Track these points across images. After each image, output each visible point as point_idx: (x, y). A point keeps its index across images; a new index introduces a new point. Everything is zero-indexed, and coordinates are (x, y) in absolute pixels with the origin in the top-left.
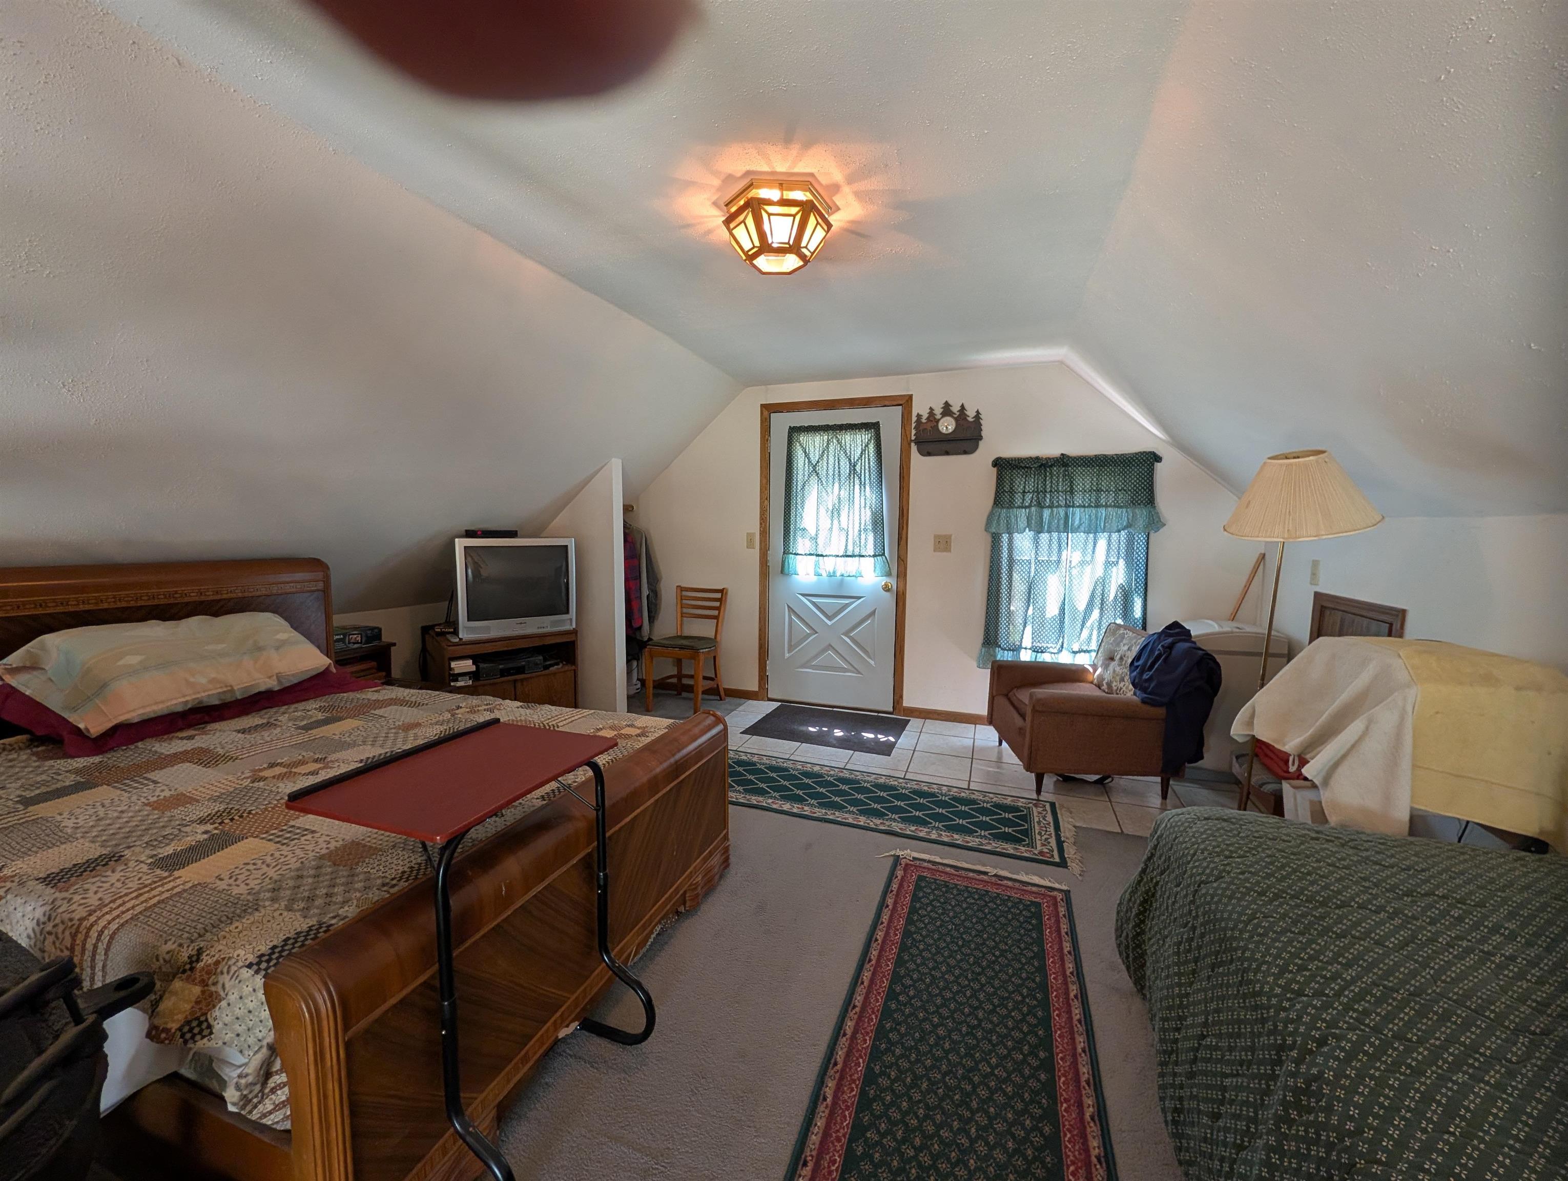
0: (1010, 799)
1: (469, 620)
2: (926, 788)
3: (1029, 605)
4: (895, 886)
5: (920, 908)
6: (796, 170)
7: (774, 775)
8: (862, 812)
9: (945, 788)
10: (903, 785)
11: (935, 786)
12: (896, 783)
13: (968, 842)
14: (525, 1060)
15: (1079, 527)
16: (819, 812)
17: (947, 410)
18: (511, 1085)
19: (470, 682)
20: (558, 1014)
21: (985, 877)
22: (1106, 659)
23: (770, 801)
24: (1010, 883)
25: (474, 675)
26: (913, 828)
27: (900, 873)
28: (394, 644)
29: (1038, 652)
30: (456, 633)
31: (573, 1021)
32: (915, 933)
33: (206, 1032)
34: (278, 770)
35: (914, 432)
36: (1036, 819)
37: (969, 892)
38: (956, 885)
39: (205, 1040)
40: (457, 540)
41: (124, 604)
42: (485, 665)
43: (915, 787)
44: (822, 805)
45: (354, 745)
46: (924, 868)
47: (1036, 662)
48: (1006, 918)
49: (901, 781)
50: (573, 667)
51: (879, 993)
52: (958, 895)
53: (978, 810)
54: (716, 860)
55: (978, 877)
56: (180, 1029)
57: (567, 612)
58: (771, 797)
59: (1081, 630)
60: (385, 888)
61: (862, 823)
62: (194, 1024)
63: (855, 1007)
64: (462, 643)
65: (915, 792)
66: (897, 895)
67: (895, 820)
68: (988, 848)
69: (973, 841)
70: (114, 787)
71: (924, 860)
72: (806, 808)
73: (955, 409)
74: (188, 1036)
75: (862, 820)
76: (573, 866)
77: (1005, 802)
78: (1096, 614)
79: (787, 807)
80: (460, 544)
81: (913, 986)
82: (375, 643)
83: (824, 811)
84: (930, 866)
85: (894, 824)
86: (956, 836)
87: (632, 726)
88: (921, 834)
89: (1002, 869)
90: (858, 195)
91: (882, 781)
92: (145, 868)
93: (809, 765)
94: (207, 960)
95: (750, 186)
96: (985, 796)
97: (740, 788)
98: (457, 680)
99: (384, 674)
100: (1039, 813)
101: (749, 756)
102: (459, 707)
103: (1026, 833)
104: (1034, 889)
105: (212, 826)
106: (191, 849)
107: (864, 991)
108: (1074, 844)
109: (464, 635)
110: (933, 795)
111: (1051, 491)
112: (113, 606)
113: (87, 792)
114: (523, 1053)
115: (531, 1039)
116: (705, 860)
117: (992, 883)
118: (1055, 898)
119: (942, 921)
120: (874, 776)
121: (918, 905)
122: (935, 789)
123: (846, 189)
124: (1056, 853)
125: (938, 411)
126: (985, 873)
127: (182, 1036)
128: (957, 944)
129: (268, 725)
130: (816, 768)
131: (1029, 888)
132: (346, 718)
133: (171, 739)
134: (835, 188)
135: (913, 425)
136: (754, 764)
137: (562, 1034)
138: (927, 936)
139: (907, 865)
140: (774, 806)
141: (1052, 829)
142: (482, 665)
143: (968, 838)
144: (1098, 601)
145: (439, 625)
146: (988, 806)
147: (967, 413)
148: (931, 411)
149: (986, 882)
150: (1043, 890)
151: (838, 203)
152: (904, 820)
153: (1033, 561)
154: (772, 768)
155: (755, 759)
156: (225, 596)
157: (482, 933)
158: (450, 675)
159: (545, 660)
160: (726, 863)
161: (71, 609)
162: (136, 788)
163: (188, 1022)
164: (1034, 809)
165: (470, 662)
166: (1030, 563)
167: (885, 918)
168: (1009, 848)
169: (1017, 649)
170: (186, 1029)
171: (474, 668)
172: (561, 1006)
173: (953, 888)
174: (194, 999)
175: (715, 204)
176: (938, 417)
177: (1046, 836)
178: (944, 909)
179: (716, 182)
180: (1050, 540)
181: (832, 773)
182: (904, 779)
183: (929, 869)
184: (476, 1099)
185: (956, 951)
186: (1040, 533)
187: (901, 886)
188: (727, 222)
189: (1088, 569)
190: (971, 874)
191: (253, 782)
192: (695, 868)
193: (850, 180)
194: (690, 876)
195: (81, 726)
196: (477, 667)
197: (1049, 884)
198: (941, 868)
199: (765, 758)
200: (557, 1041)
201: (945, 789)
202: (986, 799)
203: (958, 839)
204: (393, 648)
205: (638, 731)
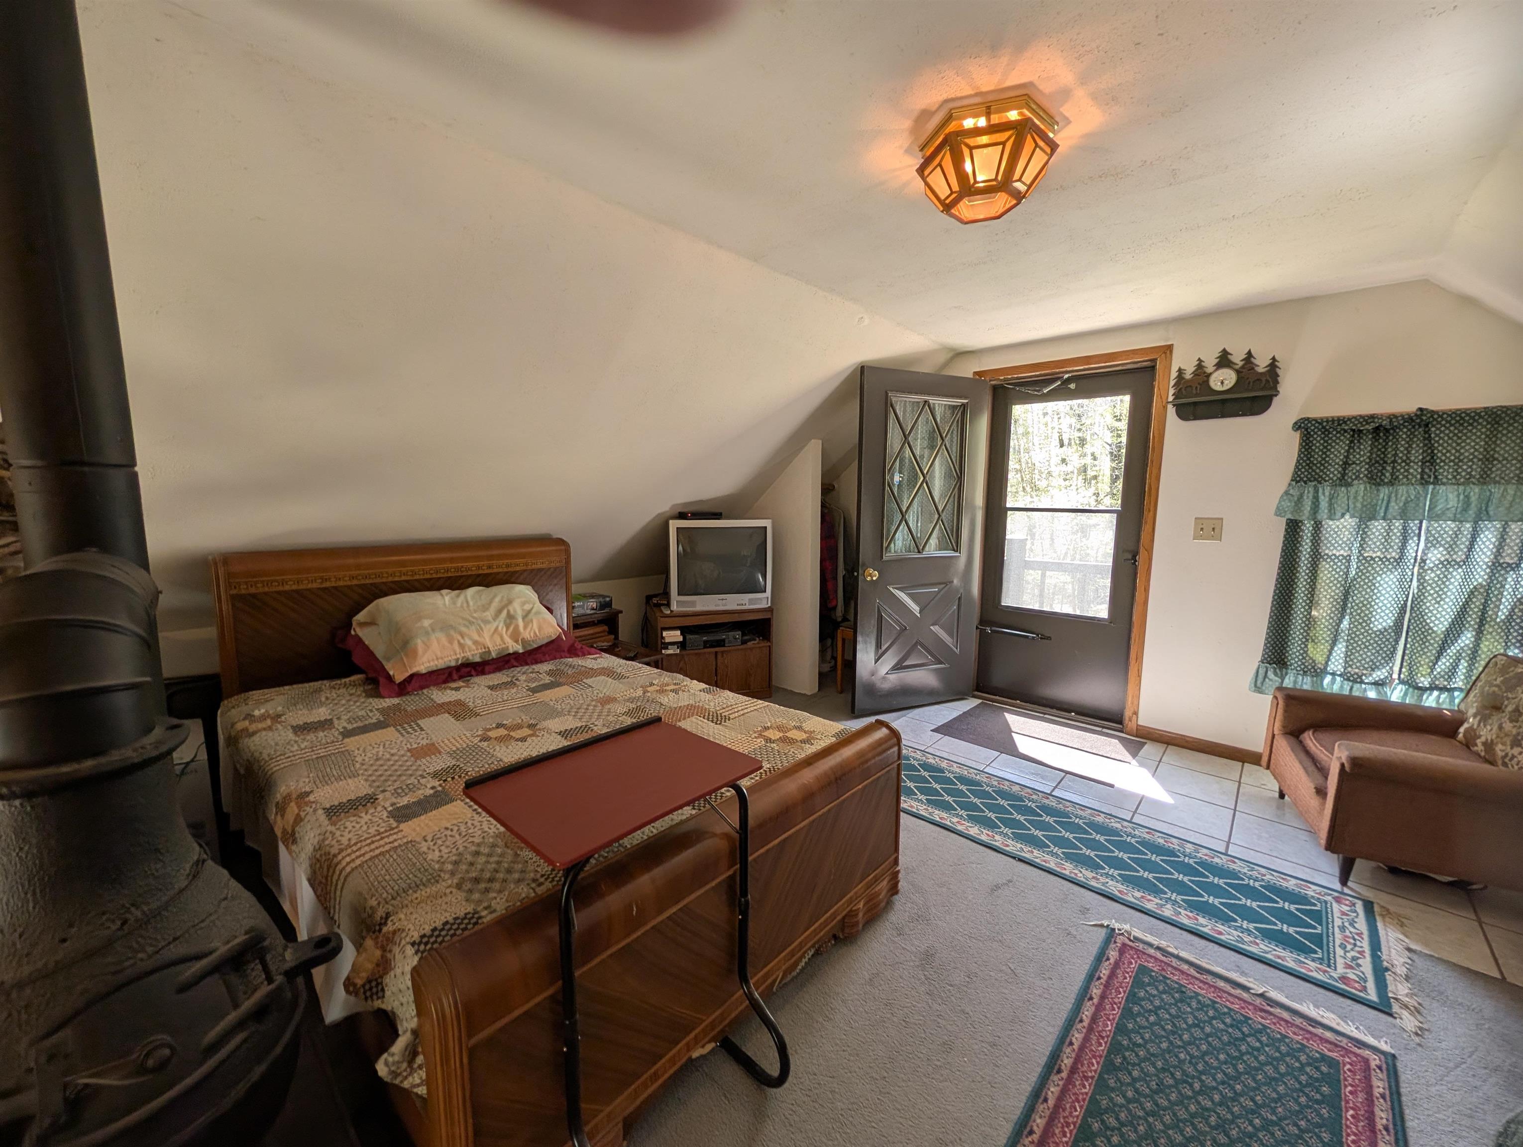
0: (1293, 881)
1: (679, 595)
2: (1161, 841)
3: (1343, 617)
4: (1104, 972)
5: (1139, 1014)
6: (1009, 83)
7: (964, 788)
8: (1068, 857)
9: (1189, 845)
10: (1129, 830)
11: (1174, 840)
12: (1118, 826)
13: (1220, 933)
14: (655, 1077)
15: (1443, 513)
16: (1014, 846)
17: (1224, 360)
18: (638, 1102)
19: (678, 651)
20: (692, 1035)
21: (1245, 995)
22: (1485, 707)
23: (955, 820)
24: (1286, 1015)
25: (682, 645)
26: (1138, 894)
27: (1113, 954)
28: (621, 612)
29: (1355, 681)
30: (668, 605)
31: (709, 1042)
32: (1127, 1049)
33: (380, 994)
34: (502, 732)
35: (1172, 391)
36: (1337, 922)
37: (1216, 1010)
38: (1197, 994)
39: (380, 1001)
40: (671, 522)
41: (428, 576)
42: (691, 637)
43: (1147, 836)
44: (1018, 837)
45: (560, 714)
46: (1150, 956)
47: (1350, 697)
48: (1276, 1069)
49: (1125, 824)
50: (769, 644)
51: (1068, 1124)
52: (1198, 1009)
53: (1240, 888)
54: (884, 884)
55: (1233, 991)
56: (363, 986)
57: (765, 591)
58: (957, 815)
59: (1438, 659)
60: (533, 885)
61: (1067, 872)
62: (374, 984)
63: (1031, 1132)
64: (673, 615)
65: (1144, 843)
66: (1107, 985)
67: (1113, 877)
68: (1253, 949)
69: (1229, 934)
70: (397, 730)
71: (1150, 945)
72: (997, 837)
73: (1238, 358)
74: (368, 994)
75: (1068, 868)
76: (713, 888)
77: (1284, 884)
78: (1467, 638)
79: (974, 831)
80: (674, 525)
81: (1119, 1129)
82: (607, 610)
83: (1019, 846)
84: (1159, 955)
85: (1111, 883)
86: (1202, 920)
87: (799, 728)
88: (1150, 906)
89: (1275, 988)
90: (1095, 97)
91: (1100, 819)
92: (385, 814)
93: (1007, 783)
94: (389, 927)
95: (949, 118)
96: (1252, 870)
97: (923, 798)
98: (667, 648)
99: (613, 637)
100: (1343, 914)
101: (937, 759)
102: (652, 684)
103: (1318, 940)
104: (1328, 1035)
105: (438, 783)
106: (419, 803)
107: (1048, 1113)
108: (1407, 978)
109: (674, 607)
110: (1172, 853)
111: (1394, 462)
112: (422, 577)
113: (380, 731)
114: (652, 1071)
115: (661, 1059)
116: (869, 886)
117: (1255, 1007)
118: (1366, 1061)
119: (1171, 1043)
120: (1089, 811)
121: (1136, 1009)
122: (1175, 845)
123: (1080, 93)
124: (1371, 985)
125: (1210, 363)
126: (1246, 989)
127: (365, 993)
128: (1191, 1085)
129: (511, 684)
130: (1016, 788)
131: (1319, 1031)
132: (564, 684)
133: (445, 689)
134: (1065, 94)
135: (1172, 383)
136: (942, 771)
137: (695, 1054)
138: (1146, 1059)
139: (1124, 945)
140: (960, 828)
141: (1365, 945)
142: (688, 637)
143: (1220, 927)
144: (1472, 619)
145: (655, 596)
146: (1257, 884)
147: (1256, 362)
148: (1200, 365)
149: (1245, 1001)
150: (1345, 1041)
151: (1067, 114)
152: (1126, 880)
153: (1354, 558)
154: (962, 779)
155: (944, 765)
156: (495, 570)
157: (609, 952)
158: (662, 643)
159: (743, 635)
160: (894, 889)
161: (396, 579)
162: (408, 733)
163: (370, 982)
164: (1335, 905)
165: (678, 633)
166: (1349, 561)
167: (1087, 1012)
168: (1289, 959)
169: (1318, 673)
170: (367, 987)
171: (681, 639)
172: (694, 1029)
173: (1191, 998)
174: (375, 961)
175: (908, 151)
176: (1210, 368)
177: (1353, 954)
178: (1174, 1025)
179: (907, 124)
180: (1389, 531)
181: (1034, 797)
182: (1130, 822)
183: (1156, 959)
184: (602, 1111)
185: (1189, 1098)
186: (1370, 519)
187: (1112, 975)
188: (921, 171)
189: (1457, 575)
190: (1221, 984)
191: (480, 741)
192: (856, 893)
193: (1083, 80)
194: (850, 901)
195: (391, 673)
196: (684, 638)
197: (1355, 1034)
198: (1175, 962)
199: (955, 765)
200: (690, 1060)
201: (1189, 848)
202: (1255, 874)
203: (1206, 925)
204: (620, 615)
205: (805, 736)
